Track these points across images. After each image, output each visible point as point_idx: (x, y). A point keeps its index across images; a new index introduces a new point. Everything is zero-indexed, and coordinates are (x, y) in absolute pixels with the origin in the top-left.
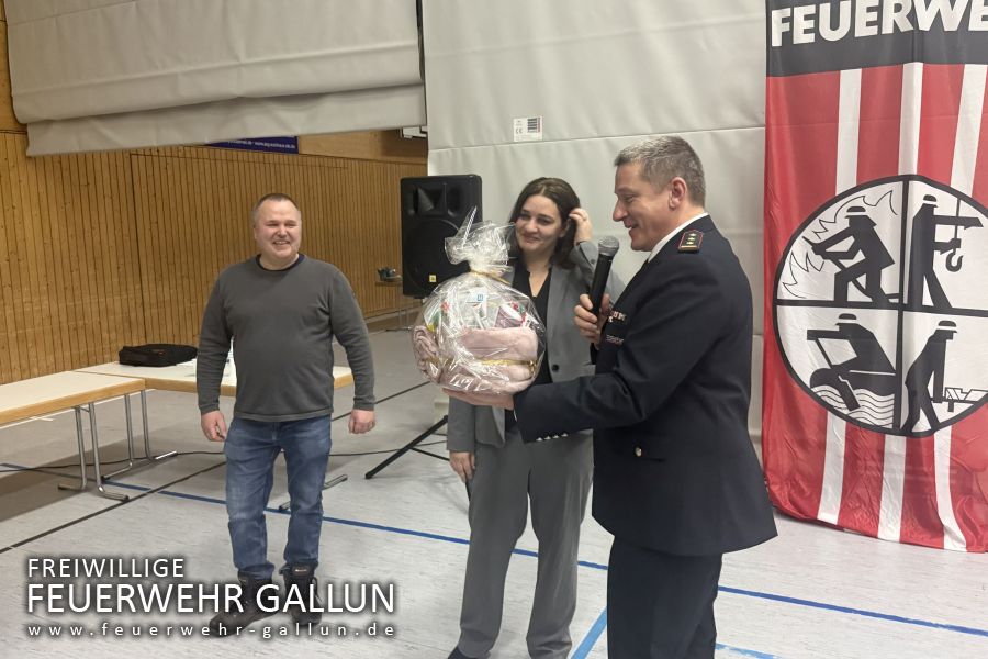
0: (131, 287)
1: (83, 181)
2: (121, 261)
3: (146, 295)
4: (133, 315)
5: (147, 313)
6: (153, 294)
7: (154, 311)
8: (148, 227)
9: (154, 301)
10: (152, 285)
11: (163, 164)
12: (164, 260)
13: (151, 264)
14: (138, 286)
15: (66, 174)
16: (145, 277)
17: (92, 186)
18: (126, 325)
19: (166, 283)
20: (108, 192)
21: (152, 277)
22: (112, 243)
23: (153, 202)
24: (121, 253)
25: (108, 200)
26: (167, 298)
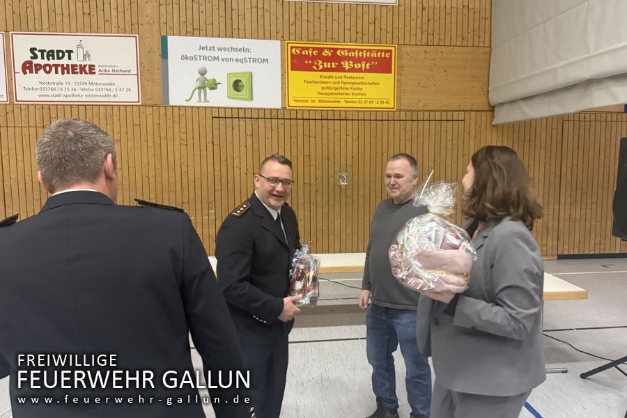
0: (551, 206)
1: (527, 138)
2: (547, 189)
3: (562, 212)
4: (550, 225)
5: (561, 224)
6: (568, 212)
7: (567, 224)
8: (569, 168)
9: (567, 217)
10: (568, 207)
11: (587, 127)
12: (579, 191)
13: (568, 192)
14: (557, 207)
15: (516, 135)
16: (562, 201)
17: (532, 142)
18: (545, 230)
19: (578, 207)
20: (543, 145)
21: (568, 201)
22: (542, 177)
23: (576, 152)
24: (547, 184)
25: (543, 151)
26: (578, 216)
